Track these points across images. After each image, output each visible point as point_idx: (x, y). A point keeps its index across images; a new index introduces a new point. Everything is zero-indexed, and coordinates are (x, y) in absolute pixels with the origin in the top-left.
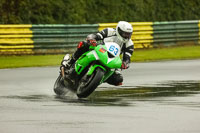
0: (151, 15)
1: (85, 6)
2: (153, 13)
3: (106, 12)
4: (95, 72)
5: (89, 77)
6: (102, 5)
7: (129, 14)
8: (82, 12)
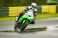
0: (25, 4)
1: (4, 1)
2: (26, 3)
3: (10, 3)
4: (25, 22)
5: (23, 24)
6: (9, 1)
7: (18, 4)
8: (3, 3)
